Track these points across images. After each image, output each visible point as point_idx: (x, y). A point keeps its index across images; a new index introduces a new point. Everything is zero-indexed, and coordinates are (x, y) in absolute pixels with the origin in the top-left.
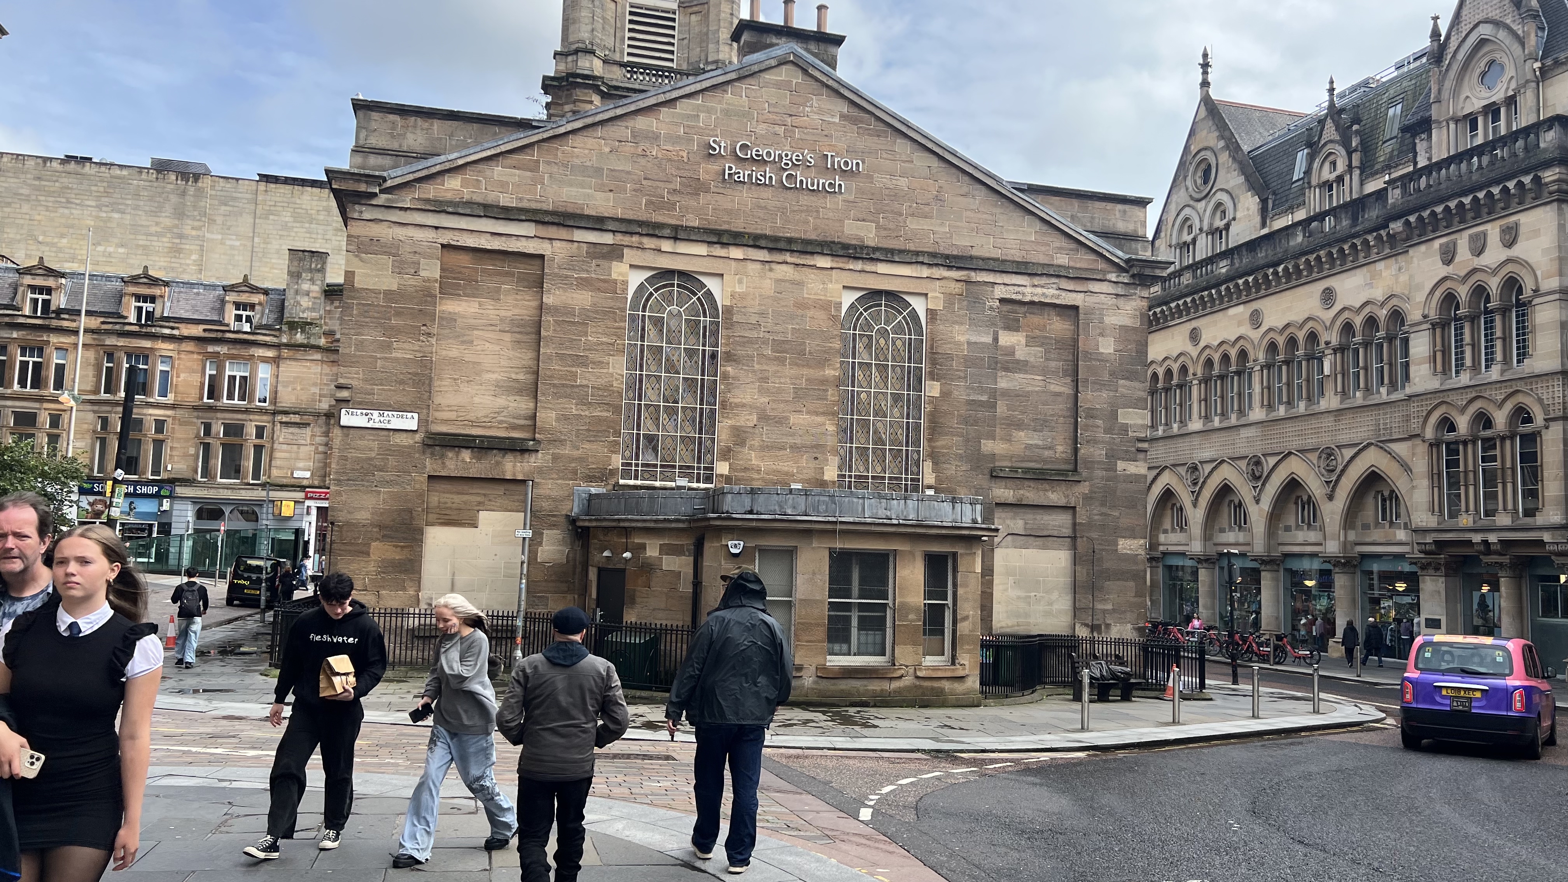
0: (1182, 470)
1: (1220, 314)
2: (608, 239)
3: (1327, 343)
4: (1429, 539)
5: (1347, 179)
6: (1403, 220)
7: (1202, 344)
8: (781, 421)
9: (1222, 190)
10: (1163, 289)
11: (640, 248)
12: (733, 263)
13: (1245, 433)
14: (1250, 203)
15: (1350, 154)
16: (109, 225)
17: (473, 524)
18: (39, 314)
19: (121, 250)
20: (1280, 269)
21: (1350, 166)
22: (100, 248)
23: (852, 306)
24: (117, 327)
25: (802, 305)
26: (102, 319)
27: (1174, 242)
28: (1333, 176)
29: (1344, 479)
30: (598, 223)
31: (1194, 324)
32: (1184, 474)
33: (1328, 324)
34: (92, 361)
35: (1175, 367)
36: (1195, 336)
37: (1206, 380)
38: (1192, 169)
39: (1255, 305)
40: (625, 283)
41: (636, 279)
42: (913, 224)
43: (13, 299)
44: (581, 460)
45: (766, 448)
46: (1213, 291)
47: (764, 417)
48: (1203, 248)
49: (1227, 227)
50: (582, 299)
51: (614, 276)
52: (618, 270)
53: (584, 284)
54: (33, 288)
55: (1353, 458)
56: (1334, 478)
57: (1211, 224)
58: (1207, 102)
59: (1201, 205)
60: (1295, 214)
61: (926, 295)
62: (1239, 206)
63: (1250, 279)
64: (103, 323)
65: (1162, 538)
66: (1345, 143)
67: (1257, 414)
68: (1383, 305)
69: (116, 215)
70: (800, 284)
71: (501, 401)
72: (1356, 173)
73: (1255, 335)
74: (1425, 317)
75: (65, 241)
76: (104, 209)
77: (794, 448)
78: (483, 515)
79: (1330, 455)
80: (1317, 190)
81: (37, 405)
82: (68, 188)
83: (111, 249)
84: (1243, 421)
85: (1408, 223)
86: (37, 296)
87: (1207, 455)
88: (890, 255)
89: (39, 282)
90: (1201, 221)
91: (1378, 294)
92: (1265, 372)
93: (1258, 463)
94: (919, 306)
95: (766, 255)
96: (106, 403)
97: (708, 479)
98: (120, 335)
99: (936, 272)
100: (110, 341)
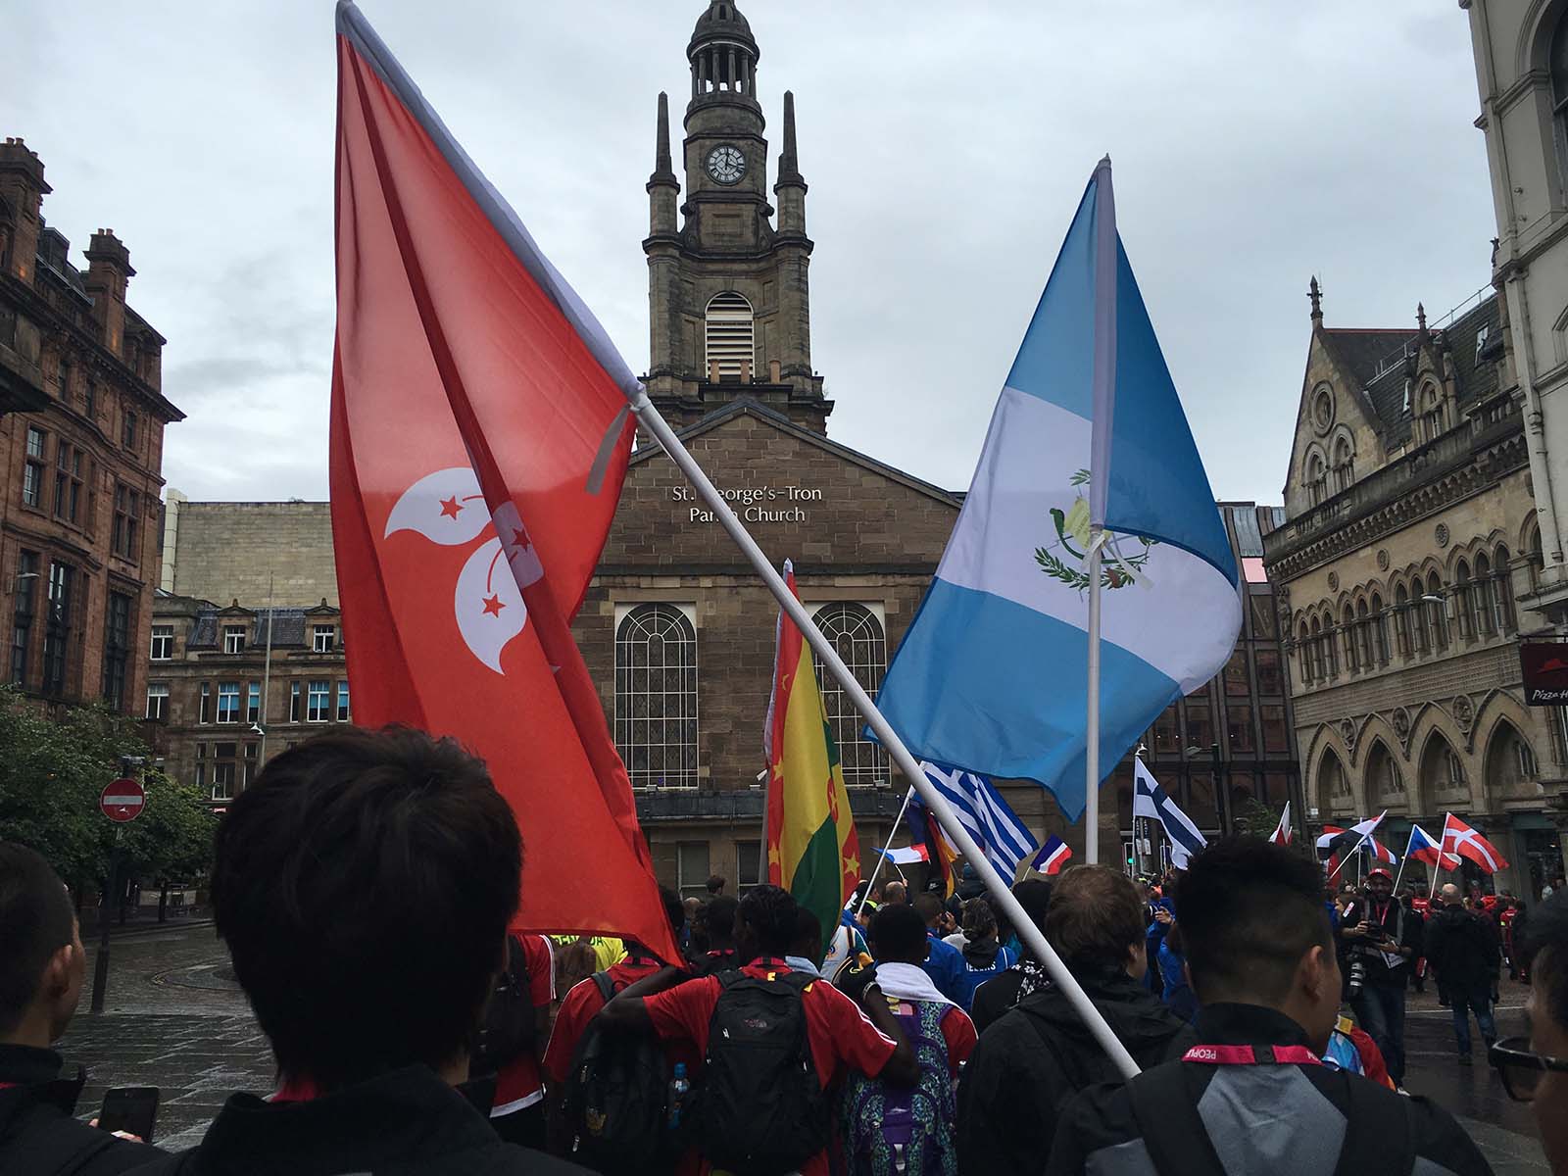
0: (1338, 727)
1: (1353, 557)
2: (595, 582)
3: (1447, 584)
4: (1556, 792)
5: (1445, 408)
6: (1487, 452)
7: (1341, 590)
9: (1341, 425)
10: (1299, 533)
11: (624, 587)
12: (704, 590)
13: (1389, 684)
14: (1366, 438)
15: (1443, 382)
16: (299, 559)
18: (235, 652)
19: (310, 581)
20: (1395, 507)
21: (1445, 396)
22: (292, 582)
24: (302, 658)
25: (768, 622)
26: (289, 651)
27: (1307, 482)
28: (1433, 407)
29: (1479, 731)
31: (1331, 568)
32: (1339, 730)
33: (1445, 561)
34: (281, 690)
35: (1320, 615)
36: (1333, 581)
37: (1349, 629)
38: (1313, 404)
39: (1381, 546)
40: (612, 618)
41: (621, 614)
42: (867, 539)
43: (213, 640)
45: (741, 751)
46: (1341, 533)
47: (738, 724)
48: (1332, 487)
49: (1351, 463)
51: (602, 613)
52: (605, 608)
54: (231, 629)
55: (1484, 707)
56: (1470, 729)
57: (1337, 461)
58: (1319, 331)
59: (1325, 442)
60: (1407, 448)
61: (883, 601)
62: (1358, 443)
63: (1371, 518)
64: (289, 655)
65: (1333, 803)
66: (1439, 372)
67: (1397, 663)
68: (1489, 540)
69: (304, 549)
72: (1452, 402)
73: (1383, 577)
74: (1521, 552)
75: (261, 578)
76: (294, 544)
79: (1462, 705)
80: (1421, 422)
81: (235, 736)
82: (262, 529)
83: (301, 582)
84: (1385, 671)
85: (1491, 455)
86: (233, 635)
87: (1358, 710)
88: (845, 570)
89: (235, 622)
90: (1327, 459)
91: (1484, 530)
92: (1398, 616)
93: (1402, 716)
94: (878, 612)
95: (732, 582)
96: (294, 729)
97: (693, 783)
98: (304, 664)
99: (890, 580)
100: (296, 671)
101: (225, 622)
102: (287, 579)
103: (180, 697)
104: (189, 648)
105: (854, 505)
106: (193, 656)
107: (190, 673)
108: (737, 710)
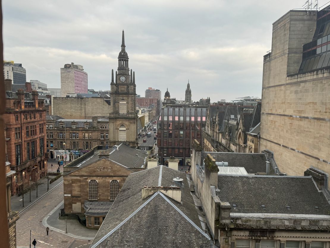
2: (86, 177)
8: (104, 194)
11: (90, 178)
12: (99, 178)
17: (76, 204)
18: (62, 128)
23: (111, 182)
25: (106, 182)
30: (85, 176)
40: (88, 181)
41: (89, 181)
42: (117, 173)
43: (58, 126)
44: (85, 198)
45: (102, 196)
47: (102, 193)
50: (84, 183)
52: (87, 180)
53: (84, 182)
64: (70, 129)
69: (73, 105)
70: (105, 180)
71: (78, 193)
76: (71, 104)
77: (105, 196)
78: (77, 203)
82: (66, 102)
88: (115, 176)
94: (118, 181)
95: (101, 178)
96: (71, 140)
97: (97, 199)
98: (72, 130)
99: (120, 178)
100: (71, 131)
101: (60, 124)
102: (71, 109)
103: (54, 134)
104: (55, 127)
105: (116, 169)
106: (56, 129)
107: (55, 131)
108: (102, 192)
